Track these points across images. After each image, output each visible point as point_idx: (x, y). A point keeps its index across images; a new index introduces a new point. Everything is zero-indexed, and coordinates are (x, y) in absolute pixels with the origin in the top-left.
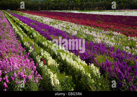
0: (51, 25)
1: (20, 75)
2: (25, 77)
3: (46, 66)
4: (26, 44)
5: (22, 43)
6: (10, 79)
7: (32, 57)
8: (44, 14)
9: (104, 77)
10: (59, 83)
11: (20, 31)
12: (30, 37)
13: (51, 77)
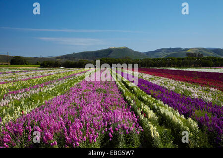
0: (151, 81)
1: (123, 127)
2: (127, 128)
3: (146, 119)
4: (128, 97)
5: (125, 97)
6: (115, 130)
7: (133, 110)
8: (144, 71)
9: (203, 131)
10: (158, 135)
11: (122, 86)
12: (131, 92)
13: (151, 130)
